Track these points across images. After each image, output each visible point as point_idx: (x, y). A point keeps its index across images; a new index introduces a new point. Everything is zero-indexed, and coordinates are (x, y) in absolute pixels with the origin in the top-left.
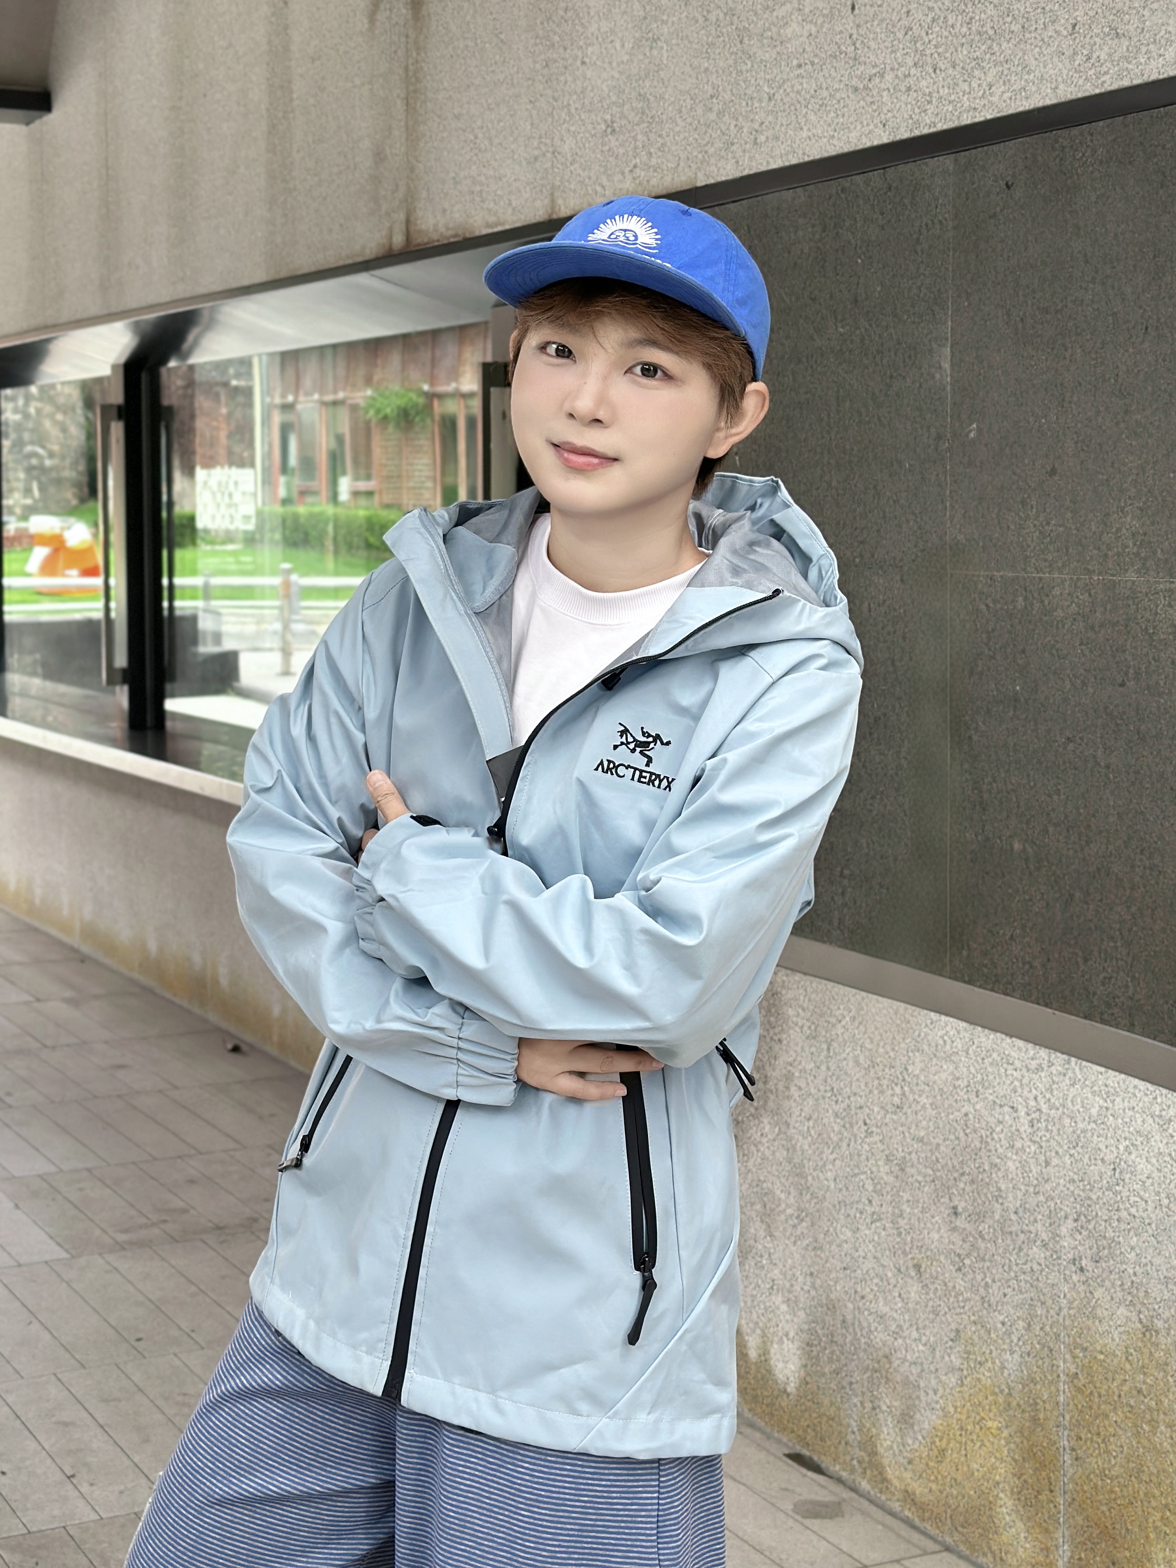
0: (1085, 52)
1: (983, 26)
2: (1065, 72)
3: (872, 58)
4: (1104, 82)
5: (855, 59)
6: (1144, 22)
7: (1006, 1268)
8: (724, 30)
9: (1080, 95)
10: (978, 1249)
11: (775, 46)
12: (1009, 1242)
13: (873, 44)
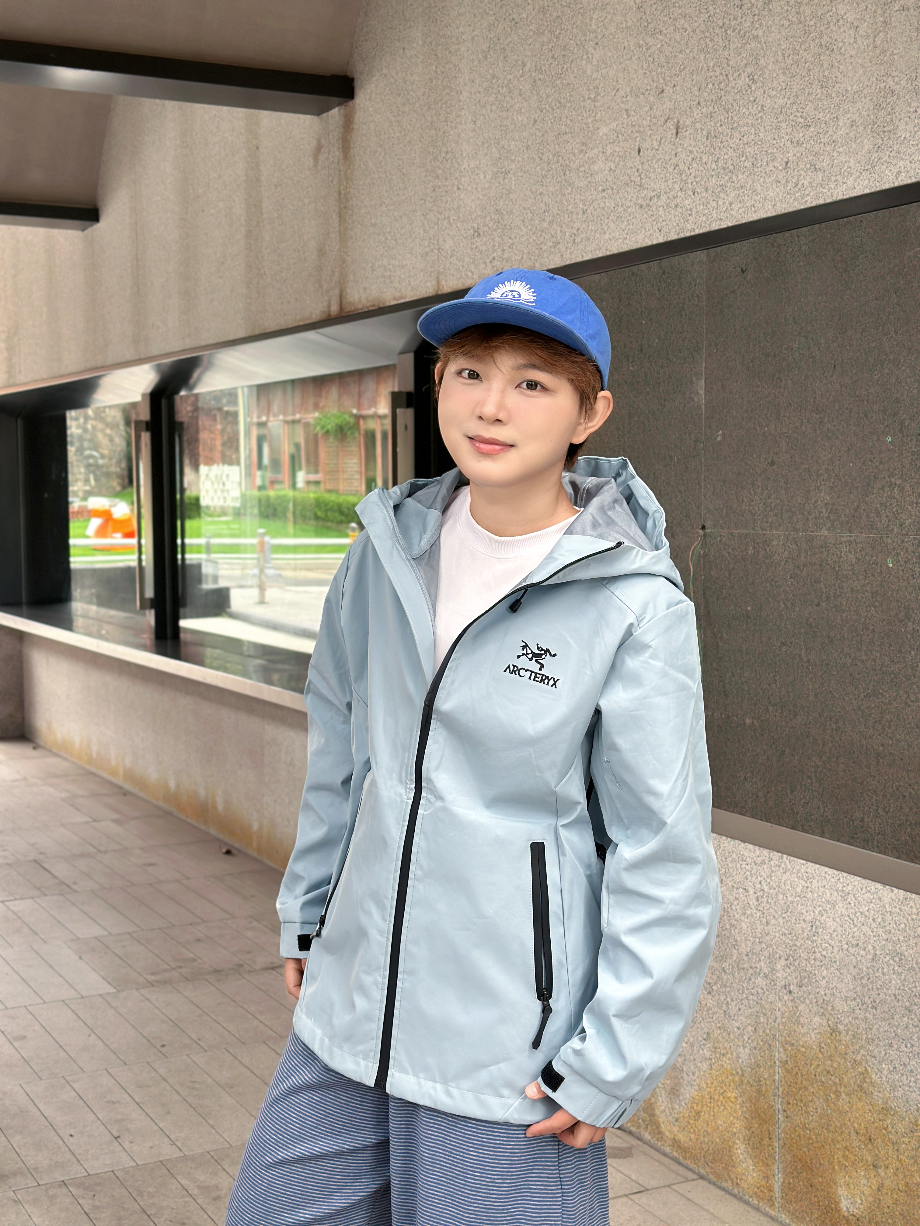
0: (794, 181)
1: (726, 164)
2: (781, 194)
3: (652, 185)
4: (806, 201)
5: (641, 186)
6: (833, 161)
7: (740, 991)
8: (553, 167)
9: (790, 210)
10: (722, 979)
11: (587, 177)
12: (742, 974)
13: (652, 176)
